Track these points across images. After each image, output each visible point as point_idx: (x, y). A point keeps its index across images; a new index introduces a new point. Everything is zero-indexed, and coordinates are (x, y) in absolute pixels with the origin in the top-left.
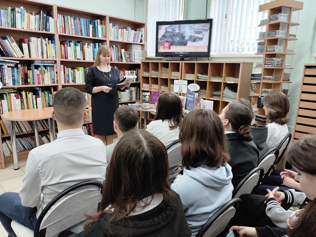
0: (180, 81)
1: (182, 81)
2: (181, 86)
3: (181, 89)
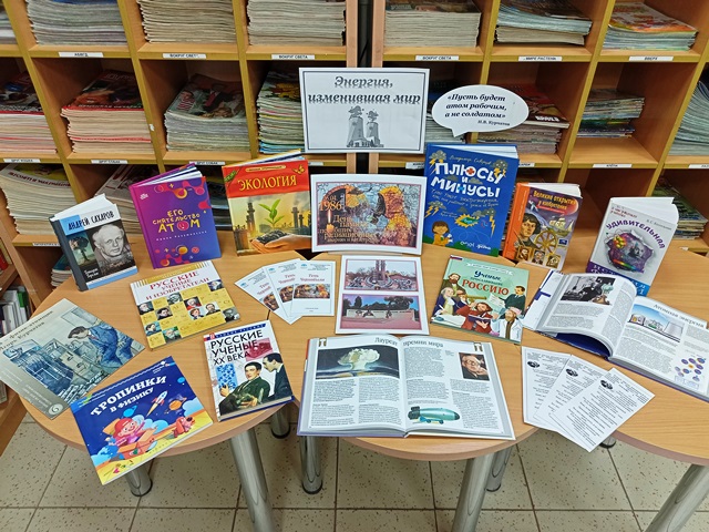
0: (353, 72)
1: (376, 72)
2: (367, 107)
3: (374, 129)
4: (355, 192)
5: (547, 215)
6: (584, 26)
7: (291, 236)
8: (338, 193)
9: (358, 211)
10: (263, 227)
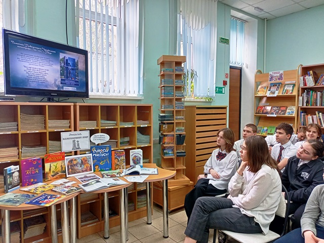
2: (76, 140)
3: (78, 145)
4: (75, 160)
5: (119, 156)
6: (115, 122)
7: (60, 174)
8: (71, 161)
9: (76, 165)
10: (53, 171)
